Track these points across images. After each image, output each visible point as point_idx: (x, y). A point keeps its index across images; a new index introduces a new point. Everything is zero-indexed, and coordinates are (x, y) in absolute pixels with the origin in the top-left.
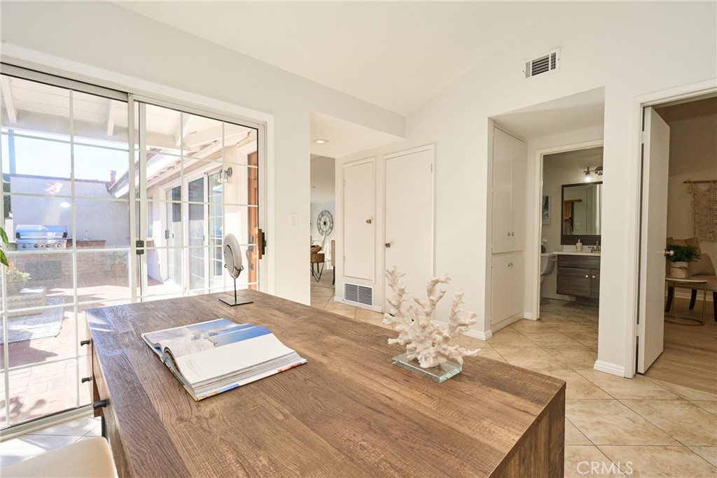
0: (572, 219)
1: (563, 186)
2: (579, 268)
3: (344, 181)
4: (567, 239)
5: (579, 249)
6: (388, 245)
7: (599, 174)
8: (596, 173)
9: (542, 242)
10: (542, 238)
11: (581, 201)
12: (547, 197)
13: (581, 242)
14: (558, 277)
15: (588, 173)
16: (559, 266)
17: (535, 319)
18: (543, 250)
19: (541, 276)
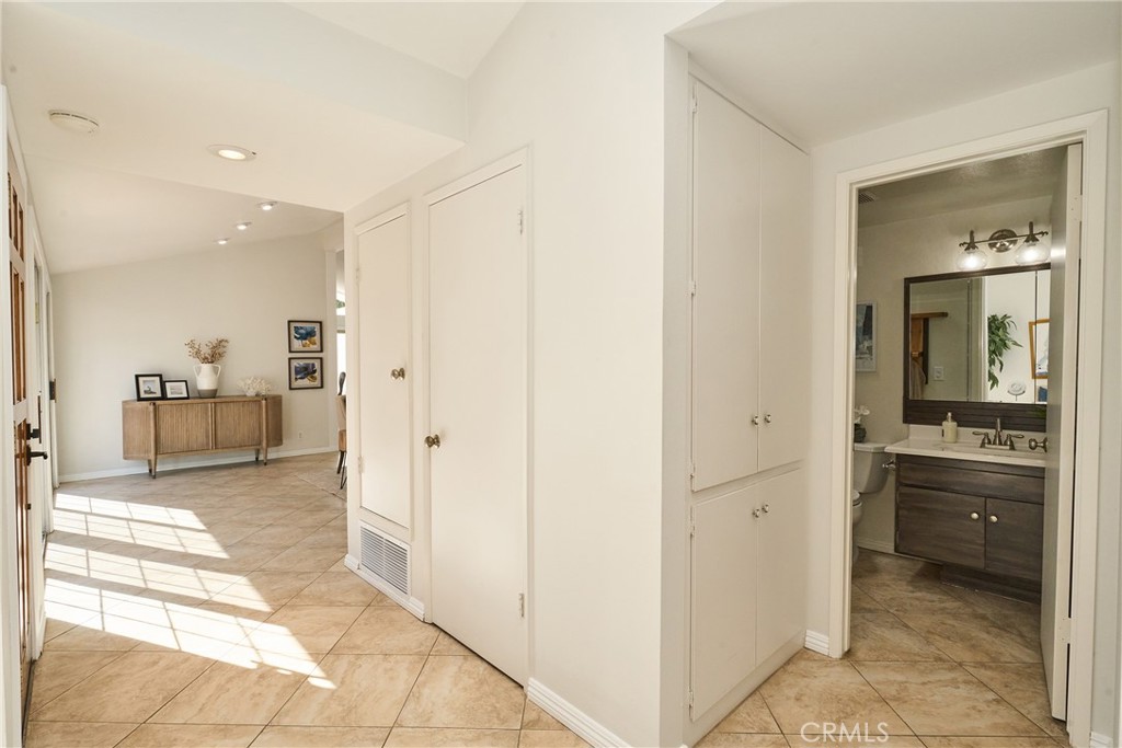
0: (925, 355)
1: (909, 281)
2: (953, 492)
3: (358, 270)
4: (919, 411)
5: (949, 435)
6: (433, 441)
7: (999, 250)
8: (992, 246)
9: (856, 415)
10: (857, 405)
11: (944, 315)
12: (869, 308)
13: (954, 419)
14: (898, 509)
15: (971, 246)
16: (899, 484)
17: (837, 653)
18: (860, 434)
19: (855, 503)
